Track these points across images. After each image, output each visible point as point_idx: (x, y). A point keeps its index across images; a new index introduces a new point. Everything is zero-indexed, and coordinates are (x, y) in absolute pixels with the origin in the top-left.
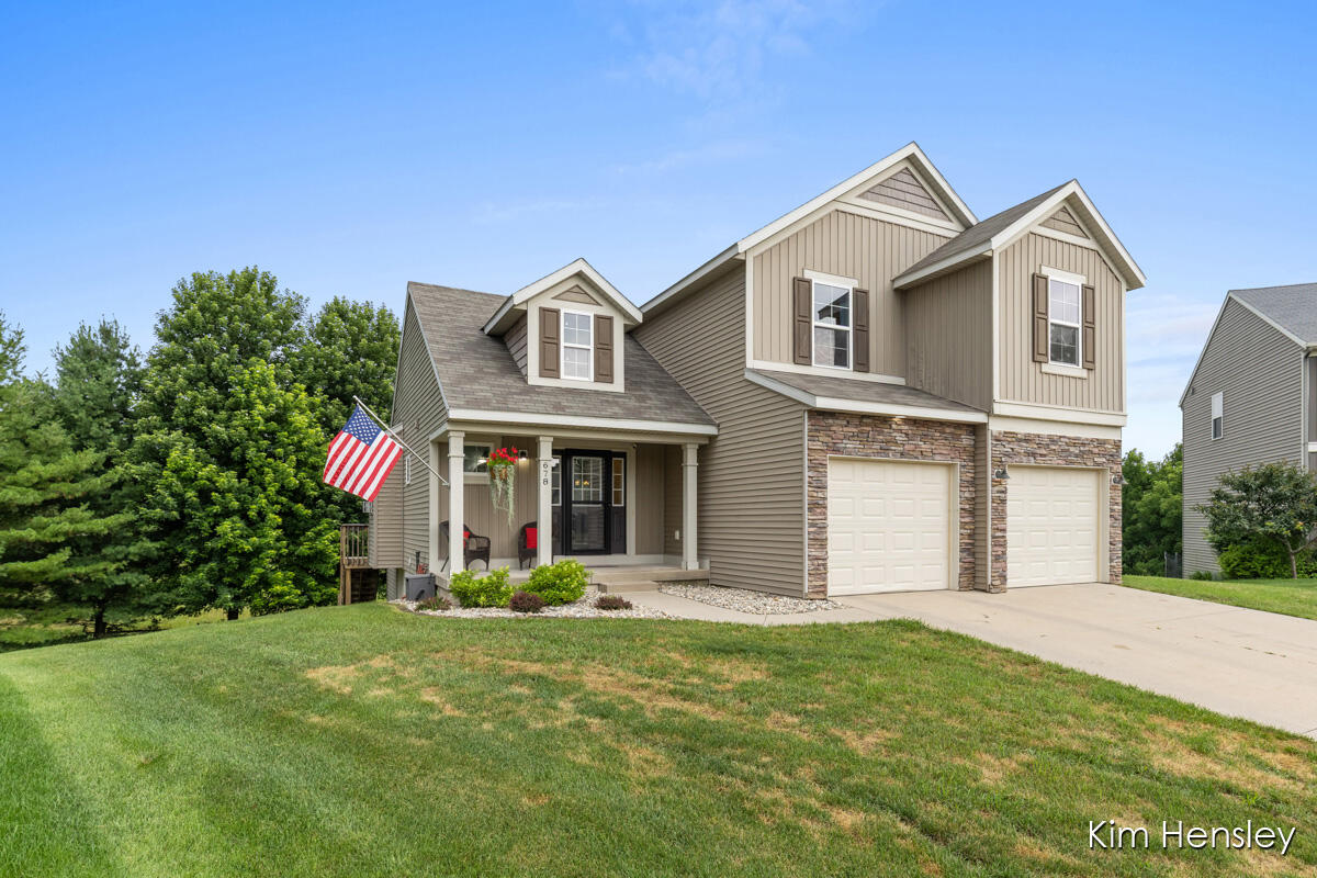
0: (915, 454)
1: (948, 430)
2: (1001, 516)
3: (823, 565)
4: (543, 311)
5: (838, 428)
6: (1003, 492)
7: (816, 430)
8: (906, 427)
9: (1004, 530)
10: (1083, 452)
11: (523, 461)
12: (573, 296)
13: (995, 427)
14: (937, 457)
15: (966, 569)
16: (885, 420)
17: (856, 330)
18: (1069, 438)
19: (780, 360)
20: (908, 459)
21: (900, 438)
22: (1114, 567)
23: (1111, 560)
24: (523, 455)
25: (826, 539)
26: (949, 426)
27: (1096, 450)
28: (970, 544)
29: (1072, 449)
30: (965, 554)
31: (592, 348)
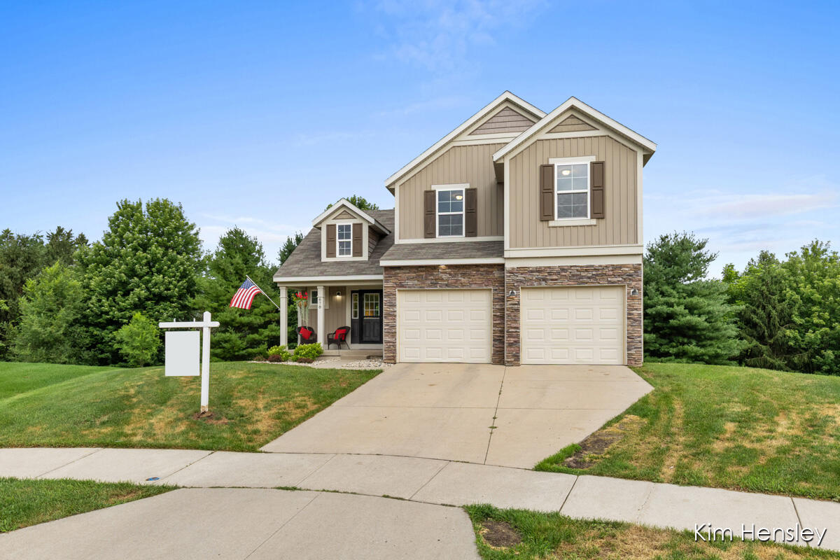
0: (456, 285)
1: (482, 269)
2: (516, 320)
3: (393, 346)
4: (328, 226)
5: (402, 275)
6: (516, 304)
7: (389, 277)
8: (450, 270)
9: (518, 328)
10: (597, 275)
11: (338, 297)
13: (509, 265)
14: (473, 286)
15: (497, 351)
16: (435, 268)
17: (466, 213)
18: (581, 267)
19: (416, 237)
20: (451, 287)
21: (444, 276)
22: (632, 354)
23: (629, 350)
24: (339, 294)
25: (395, 332)
26: (482, 267)
27: (611, 273)
28: (500, 336)
29: (583, 274)
30: (496, 343)
31: (351, 240)
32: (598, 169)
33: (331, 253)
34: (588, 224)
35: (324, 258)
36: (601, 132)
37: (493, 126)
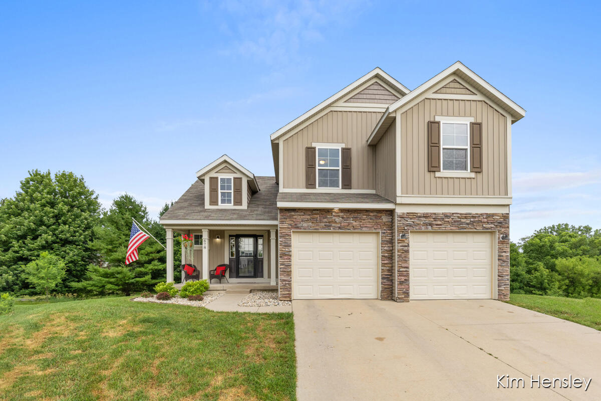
0: (348, 228)
1: (372, 214)
2: (406, 260)
3: (288, 284)
4: (211, 178)
5: (297, 217)
6: (406, 246)
7: (285, 218)
8: (343, 214)
9: (407, 268)
10: (474, 222)
11: (218, 240)
12: (224, 171)
13: (399, 211)
14: (364, 229)
15: (386, 288)
16: (328, 211)
17: (343, 168)
18: (461, 214)
19: (298, 187)
20: (343, 230)
21: (337, 220)
22: (502, 290)
23: (499, 286)
24: (218, 237)
25: (291, 271)
26: (372, 212)
27: (485, 220)
28: (388, 275)
29: (463, 220)
30: (385, 280)
31: (232, 191)
32: (476, 128)
33: (214, 201)
34: (468, 176)
35: (207, 206)
36: (479, 97)
37: (365, 96)
